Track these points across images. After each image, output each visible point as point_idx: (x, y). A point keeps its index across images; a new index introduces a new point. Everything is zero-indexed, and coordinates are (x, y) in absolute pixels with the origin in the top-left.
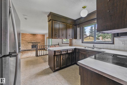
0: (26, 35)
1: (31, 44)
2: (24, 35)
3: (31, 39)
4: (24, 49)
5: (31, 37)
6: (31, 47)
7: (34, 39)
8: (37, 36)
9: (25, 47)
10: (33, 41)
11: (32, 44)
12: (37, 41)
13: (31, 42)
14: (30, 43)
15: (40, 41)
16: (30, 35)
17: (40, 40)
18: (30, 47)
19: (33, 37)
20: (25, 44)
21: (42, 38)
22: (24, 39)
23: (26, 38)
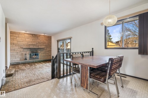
0: (20, 36)
1: (29, 52)
2: (14, 35)
3: (29, 43)
4: (16, 60)
5: (29, 40)
7: (34, 43)
8: (39, 38)
9: (18, 57)
10: (31, 47)
12: (40, 47)
13: (28, 47)
14: (27, 50)
16: (27, 35)
19: (31, 40)
20: (17, 51)
21: (47, 41)
22: (15, 42)
23: (20, 41)
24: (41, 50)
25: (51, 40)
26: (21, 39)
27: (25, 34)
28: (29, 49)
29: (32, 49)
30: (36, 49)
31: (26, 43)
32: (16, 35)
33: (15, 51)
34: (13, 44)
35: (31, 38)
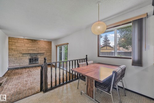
0: (19, 41)
1: (28, 57)
2: (13, 40)
3: (28, 48)
4: (15, 65)
5: (29, 45)
6: (28, 61)
7: (34, 49)
8: (40, 43)
9: (17, 63)
10: (31, 52)
11: (30, 57)
12: (39, 52)
13: (27, 52)
14: (26, 55)
15: (44, 51)
16: (26, 41)
17: (44, 49)
18: (26, 62)
19: (31, 45)
20: (16, 57)
21: (47, 46)
22: (13, 47)
23: (19, 47)
24: (41, 54)
25: (51, 45)
26: (19, 44)
27: (24, 40)
28: (29, 54)
29: (31, 54)
30: (36, 54)
31: (25, 48)
32: (15, 41)
33: (14, 57)
34: (11, 50)
35: (30, 43)
